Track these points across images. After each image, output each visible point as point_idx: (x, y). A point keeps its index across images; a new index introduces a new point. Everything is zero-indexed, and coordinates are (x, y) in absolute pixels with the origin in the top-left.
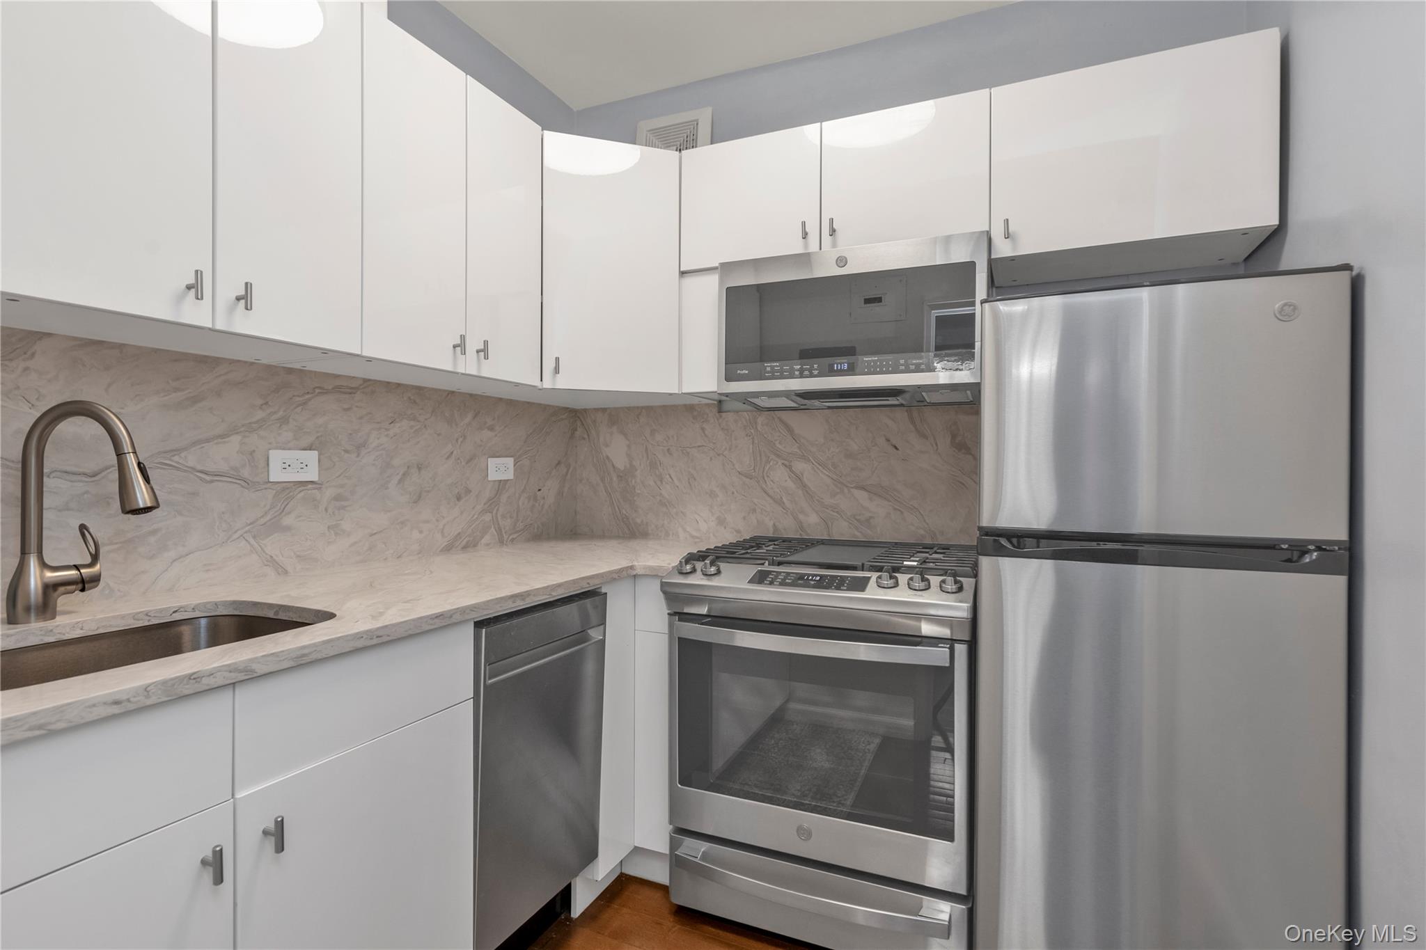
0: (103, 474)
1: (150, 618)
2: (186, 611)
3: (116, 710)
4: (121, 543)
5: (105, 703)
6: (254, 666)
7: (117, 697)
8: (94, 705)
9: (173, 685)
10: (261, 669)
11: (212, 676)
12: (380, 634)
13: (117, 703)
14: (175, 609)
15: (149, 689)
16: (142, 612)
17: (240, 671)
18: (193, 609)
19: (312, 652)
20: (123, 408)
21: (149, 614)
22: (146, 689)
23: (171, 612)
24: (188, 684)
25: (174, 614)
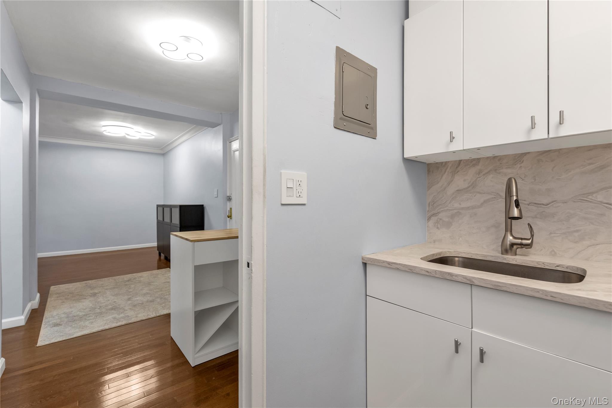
0: (551, 204)
1: (545, 265)
2: (563, 267)
3: (427, 274)
4: (560, 234)
5: (425, 271)
6: (474, 280)
7: (428, 270)
8: (422, 270)
9: (443, 274)
10: (477, 283)
11: (456, 277)
12: (554, 295)
13: (428, 272)
14: (558, 265)
15: (436, 272)
16: (542, 262)
17: (467, 280)
18: (567, 267)
19: (504, 287)
20: (560, 176)
21: (544, 263)
22: (435, 271)
23: (556, 265)
24: (448, 276)
25: (556, 267)
